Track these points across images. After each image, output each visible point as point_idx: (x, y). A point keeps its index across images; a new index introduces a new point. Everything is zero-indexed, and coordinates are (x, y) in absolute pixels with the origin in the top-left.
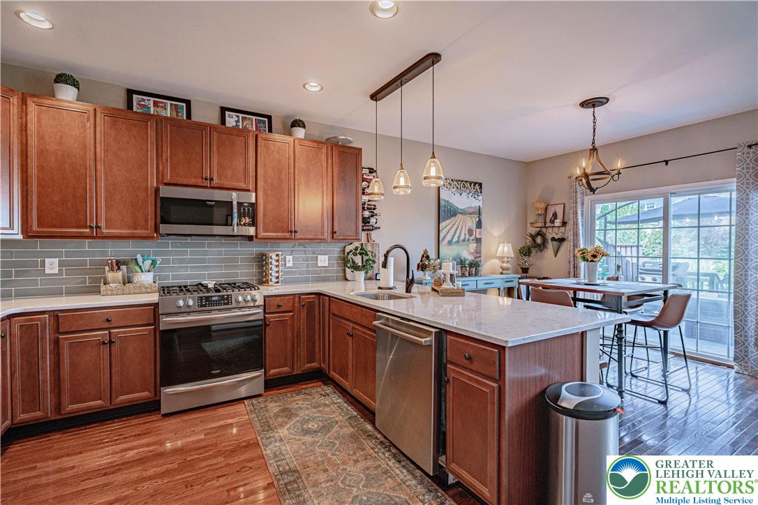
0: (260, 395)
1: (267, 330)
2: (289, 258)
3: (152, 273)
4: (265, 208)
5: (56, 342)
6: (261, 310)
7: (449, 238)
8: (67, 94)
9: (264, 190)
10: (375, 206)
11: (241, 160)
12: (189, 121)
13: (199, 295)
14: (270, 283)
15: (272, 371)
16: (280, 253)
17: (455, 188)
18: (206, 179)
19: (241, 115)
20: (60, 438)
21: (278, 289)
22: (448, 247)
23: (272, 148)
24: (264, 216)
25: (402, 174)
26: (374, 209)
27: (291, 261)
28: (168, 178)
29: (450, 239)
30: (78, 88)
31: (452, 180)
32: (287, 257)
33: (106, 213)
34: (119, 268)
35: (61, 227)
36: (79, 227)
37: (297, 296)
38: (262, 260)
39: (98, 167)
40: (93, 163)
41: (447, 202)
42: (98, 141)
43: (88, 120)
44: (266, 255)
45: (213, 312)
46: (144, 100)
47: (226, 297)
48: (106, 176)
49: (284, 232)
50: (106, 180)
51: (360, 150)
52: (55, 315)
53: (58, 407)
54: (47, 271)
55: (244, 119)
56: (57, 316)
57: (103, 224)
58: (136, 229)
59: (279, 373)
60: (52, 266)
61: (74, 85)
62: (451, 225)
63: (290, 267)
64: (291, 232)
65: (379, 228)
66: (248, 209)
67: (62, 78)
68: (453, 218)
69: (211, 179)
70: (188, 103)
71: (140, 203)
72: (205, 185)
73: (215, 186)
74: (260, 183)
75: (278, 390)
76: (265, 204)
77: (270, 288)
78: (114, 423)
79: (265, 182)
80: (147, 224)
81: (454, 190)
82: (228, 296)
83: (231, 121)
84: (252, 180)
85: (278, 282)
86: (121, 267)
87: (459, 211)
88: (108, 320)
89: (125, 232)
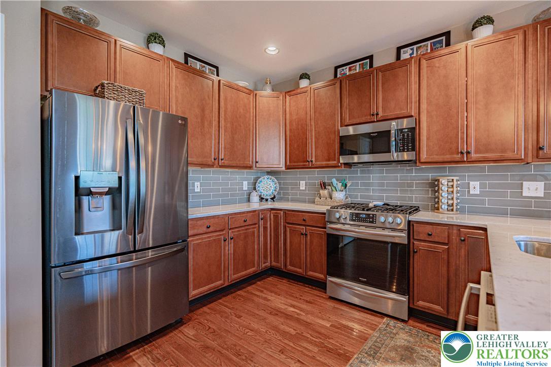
0: (403, 321)
1: (415, 257)
2: (474, 184)
3: (344, 192)
4: (428, 131)
5: (285, 227)
6: (404, 235)
8: (304, 83)
9: (428, 112)
11: (403, 89)
12: (371, 69)
13: (351, 211)
14: (440, 210)
15: (421, 303)
16: (455, 178)
18: (373, 115)
19: (415, 46)
20: (285, 283)
23: (437, 65)
24: (428, 139)
27: (477, 188)
28: (347, 121)
30: (309, 79)
32: (471, 183)
33: (315, 152)
34: (325, 188)
35: (297, 162)
36: (304, 162)
37: (455, 228)
38: (434, 186)
39: (312, 123)
40: (310, 121)
42: (312, 107)
43: (308, 96)
44: (438, 180)
45: (361, 227)
46: (343, 70)
47: (371, 216)
48: (315, 128)
49: (452, 153)
50: (315, 130)
52: (286, 212)
53: (285, 265)
54: (301, 188)
55: (418, 48)
56: (285, 213)
57: (313, 159)
58: (329, 161)
59: (429, 308)
60: (303, 185)
61: (306, 78)
63: (475, 195)
64: (462, 153)
66: (408, 135)
67: (302, 77)
69: (377, 114)
70: (371, 57)
71: (332, 142)
72: (372, 120)
73: (380, 119)
74: (424, 106)
75: (428, 326)
76: (428, 127)
79: (429, 103)
80: (335, 157)
82: (373, 215)
84: (414, 106)
85: (452, 210)
86: (327, 187)
88: (304, 220)
89: (324, 163)
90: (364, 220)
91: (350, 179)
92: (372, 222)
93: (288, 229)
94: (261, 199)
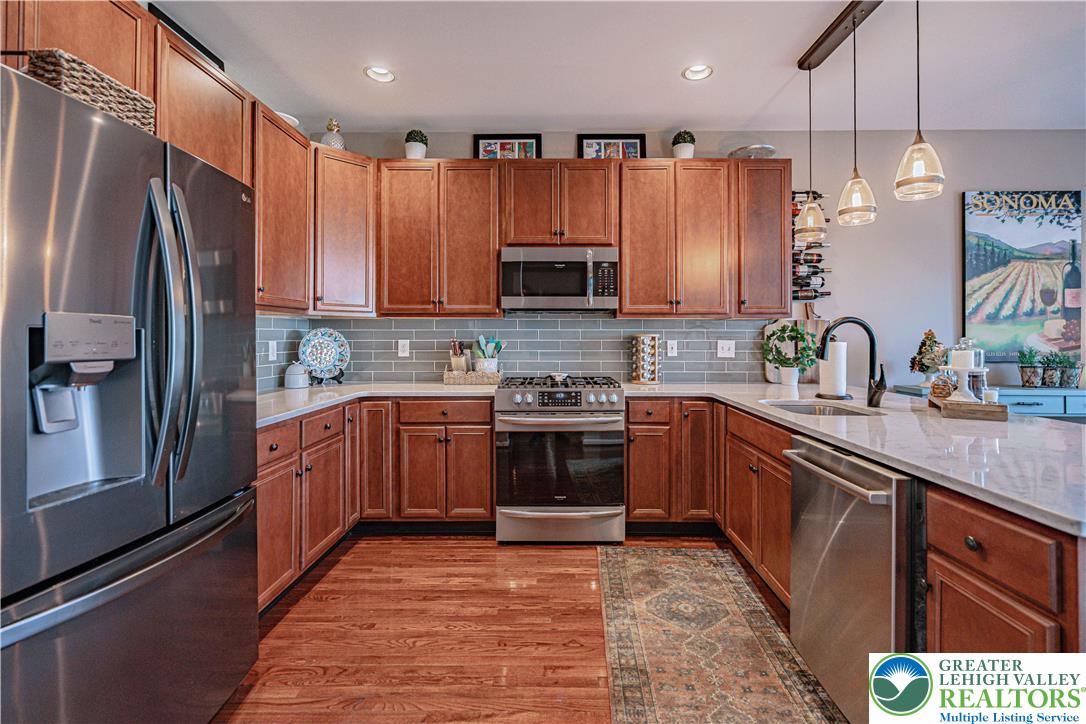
0: (619, 543)
1: (632, 447)
2: (673, 344)
3: (496, 360)
4: (632, 268)
5: (397, 433)
6: (621, 417)
7: (989, 308)
8: (416, 151)
9: (632, 242)
10: (820, 255)
11: (599, 203)
12: (539, 160)
13: (541, 390)
14: (642, 380)
15: (638, 511)
16: (657, 336)
17: (1005, 209)
18: (555, 234)
19: (603, 142)
20: (399, 544)
21: (654, 389)
22: (988, 326)
23: (643, 180)
24: (632, 280)
25: (857, 187)
26: (819, 261)
27: (676, 348)
28: (512, 238)
29: (992, 311)
30: (426, 144)
31: (997, 194)
32: (669, 342)
33: (448, 286)
34: (462, 353)
35: (408, 303)
36: (423, 303)
37: (676, 400)
38: (631, 346)
39: (442, 232)
40: (436, 227)
41: (985, 238)
42: (441, 200)
43: (432, 178)
44: (636, 339)
45: (558, 414)
46: (490, 145)
47: (573, 394)
48: (448, 241)
49: (660, 303)
50: (448, 245)
51: (788, 162)
52: (398, 401)
53: (399, 509)
54: (400, 354)
55: (606, 145)
56: (399, 403)
57: (445, 299)
58: (477, 303)
59: (649, 516)
60: (404, 348)
61: (422, 141)
62: (995, 283)
63: (673, 358)
64: (671, 303)
65: (829, 294)
66: (609, 271)
67: (414, 136)
68: (1000, 270)
69: (562, 234)
70: (538, 137)
71: (482, 271)
72: (554, 242)
73: (567, 242)
74: (626, 233)
75: (646, 541)
76: (632, 263)
77: (643, 387)
78: (450, 539)
79: (633, 231)
80: (488, 298)
81: (1000, 213)
82: (576, 393)
83: (590, 151)
84: (614, 230)
85: (653, 379)
86: (465, 351)
87: (1016, 253)
88: (444, 414)
89: (466, 307)
90: (563, 403)
91: (503, 335)
92: (575, 404)
93: (405, 436)
94: (314, 380)
